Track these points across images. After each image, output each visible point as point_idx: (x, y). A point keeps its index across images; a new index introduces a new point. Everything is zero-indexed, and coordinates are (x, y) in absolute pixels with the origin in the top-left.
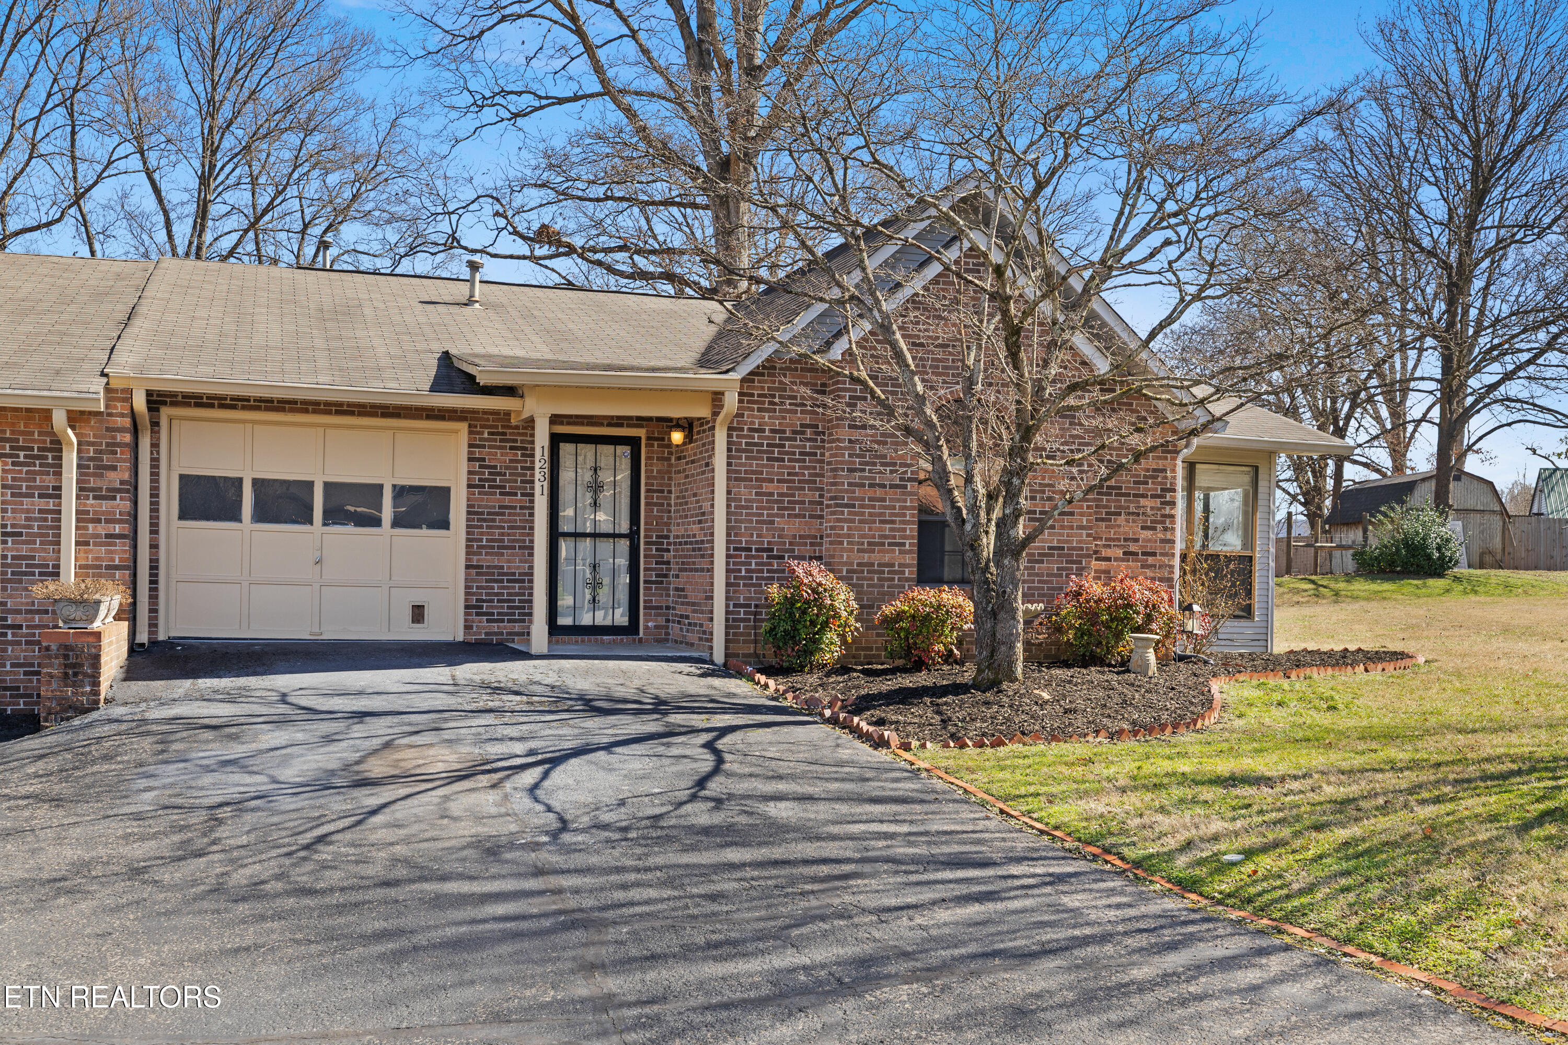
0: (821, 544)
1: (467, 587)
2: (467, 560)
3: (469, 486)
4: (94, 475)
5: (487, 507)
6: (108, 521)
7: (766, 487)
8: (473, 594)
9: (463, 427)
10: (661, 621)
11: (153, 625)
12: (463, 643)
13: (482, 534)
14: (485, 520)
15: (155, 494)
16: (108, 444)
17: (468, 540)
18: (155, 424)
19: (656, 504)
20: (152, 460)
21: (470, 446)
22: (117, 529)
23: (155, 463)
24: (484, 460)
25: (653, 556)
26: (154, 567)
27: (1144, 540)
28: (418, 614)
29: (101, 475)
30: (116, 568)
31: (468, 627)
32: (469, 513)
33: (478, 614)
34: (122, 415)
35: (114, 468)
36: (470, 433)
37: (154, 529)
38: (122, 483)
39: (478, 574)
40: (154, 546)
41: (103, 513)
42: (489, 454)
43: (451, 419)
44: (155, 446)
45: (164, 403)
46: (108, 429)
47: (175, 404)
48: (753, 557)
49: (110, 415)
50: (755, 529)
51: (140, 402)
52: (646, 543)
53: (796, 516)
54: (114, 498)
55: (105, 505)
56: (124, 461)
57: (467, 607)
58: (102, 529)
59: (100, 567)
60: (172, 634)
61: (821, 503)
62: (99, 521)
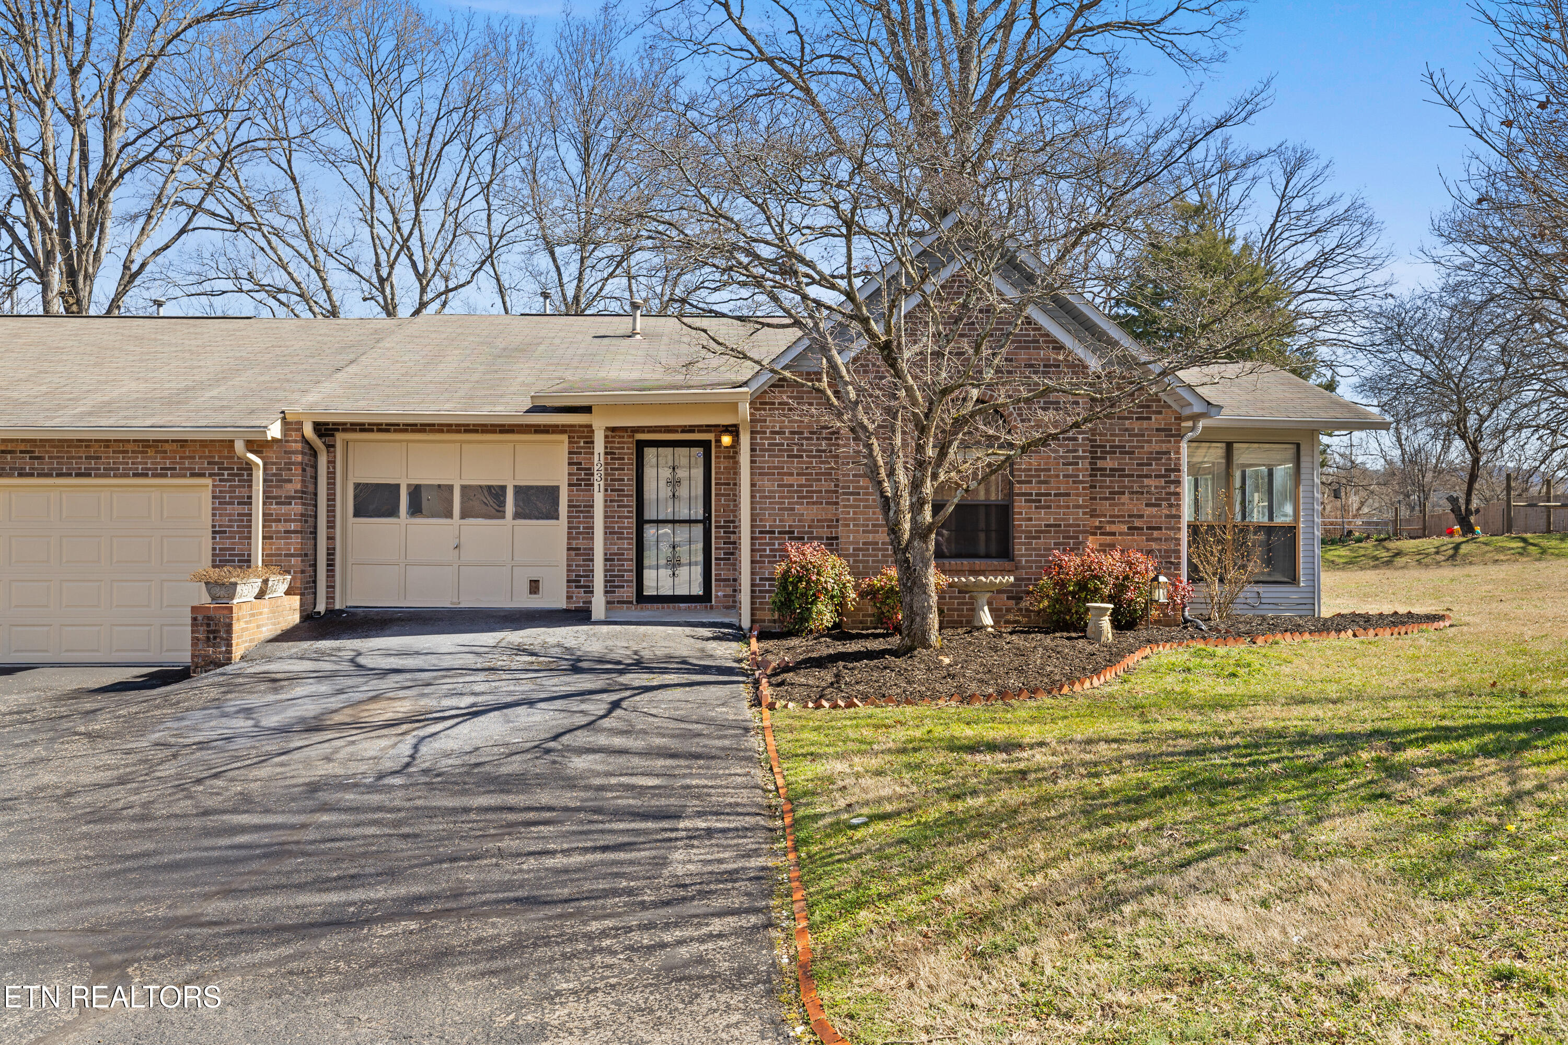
0: (837, 527)
1: (568, 565)
2: (569, 544)
3: (570, 485)
4: (277, 487)
5: (583, 501)
6: (285, 521)
7: (787, 480)
8: (573, 571)
9: (565, 438)
10: (729, 591)
11: (330, 598)
12: (566, 611)
13: (579, 522)
14: (582, 512)
15: (331, 498)
16: (286, 464)
17: (569, 528)
18: (330, 447)
19: (723, 495)
20: (328, 473)
21: (570, 453)
22: (293, 526)
23: (331, 475)
24: (580, 464)
25: (722, 538)
26: (331, 553)
27: (1148, 516)
28: (534, 587)
29: (281, 487)
30: (292, 555)
31: (569, 598)
32: (569, 506)
33: (577, 587)
34: (296, 441)
35: (290, 481)
36: (570, 442)
37: (331, 525)
38: (296, 492)
39: (576, 555)
40: (331, 538)
41: (283, 515)
42: (585, 459)
43: (554, 432)
44: (332, 462)
45: (338, 430)
46: (286, 452)
47: (345, 430)
48: (776, 538)
49: (287, 441)
50: (777, 515)
51: (308, 431)
52: (716, 527)
53: (814, 503)
54: (290, 504)
55: (284, 509)
56: (297, 475)
57: (568, 581)
58: (281, 527)
59: (280, 555)
60: (349, 604)
61: (837, 492)
62: (280, 521)
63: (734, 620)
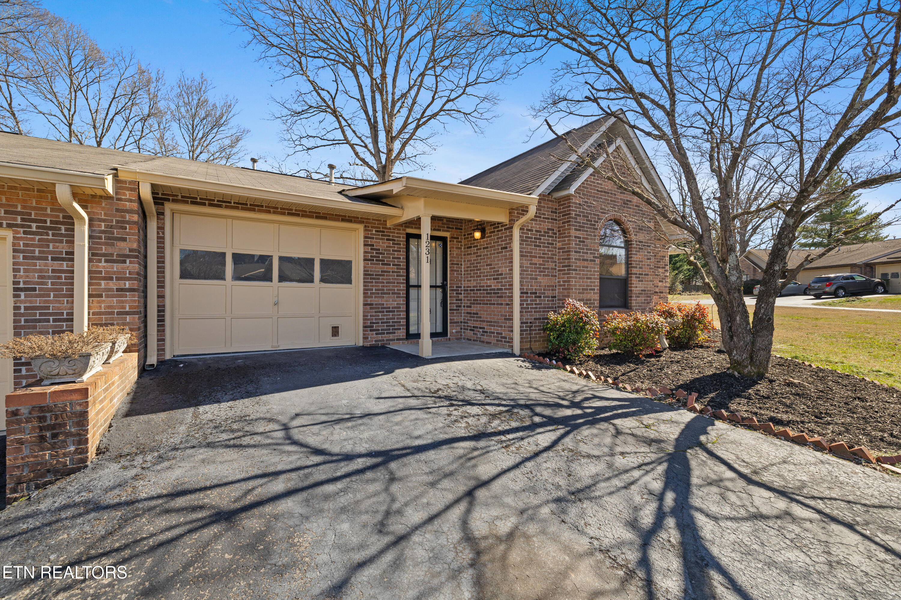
1: (364, 316)
2: (364, 301)
3: (365, 260)
4: (106, 244)
5: (375, 271)
6: (118, 279)
7: (535, 260)
8: (368, 319)
9: (361, 227)
11: (161, 350)
12: (363, 348)
13: (373, 286)
14: (374, 279)
15: (161, 261)
16: (117, 222)
17: (364, 290)
18: (160, 214)
19: (455, 271)
20: (158, 238)
21: (365, 237)
22: (127, 285)
23: (161, 240)
24: (373, 245)
25: (455, 297)
26: (161, 310)
28: (335, 331)
29: (113, 245)
30: (127, 313)
31: (365, 338)
32: (365, 275)
33: (371, 331)
34: (131, 201)
35: (124, 240)
36: (365, 230)
37: (161, 284)
38: (131, 250)
39: (371, 308)
40: (161, 296)
41: (114, 273)
42: (376, 242)
43: (355, 222)
44: (161, 228)
45: (168, 200)
46: (117, 210)
47: (175, 201)
48: (529, 297)
49: (118, 199)
50: (529, 282)
51: (146, 192)
52: (451, 290)
53: (546, 275)
54: (125, 262)
55: (116, 267)
56: (133, 234)
57: (365, 327)
58: (113, 285)
59: (112, 313)
60: (176, 353)
61: (555, 269)
62: (111, 279)
63: (509, 351)
